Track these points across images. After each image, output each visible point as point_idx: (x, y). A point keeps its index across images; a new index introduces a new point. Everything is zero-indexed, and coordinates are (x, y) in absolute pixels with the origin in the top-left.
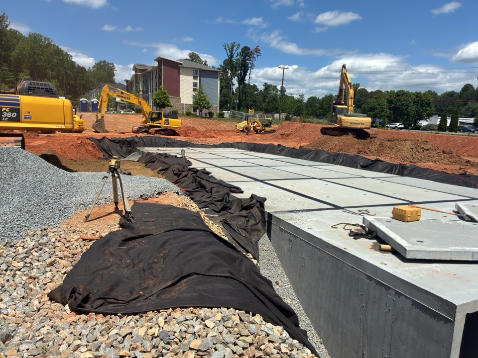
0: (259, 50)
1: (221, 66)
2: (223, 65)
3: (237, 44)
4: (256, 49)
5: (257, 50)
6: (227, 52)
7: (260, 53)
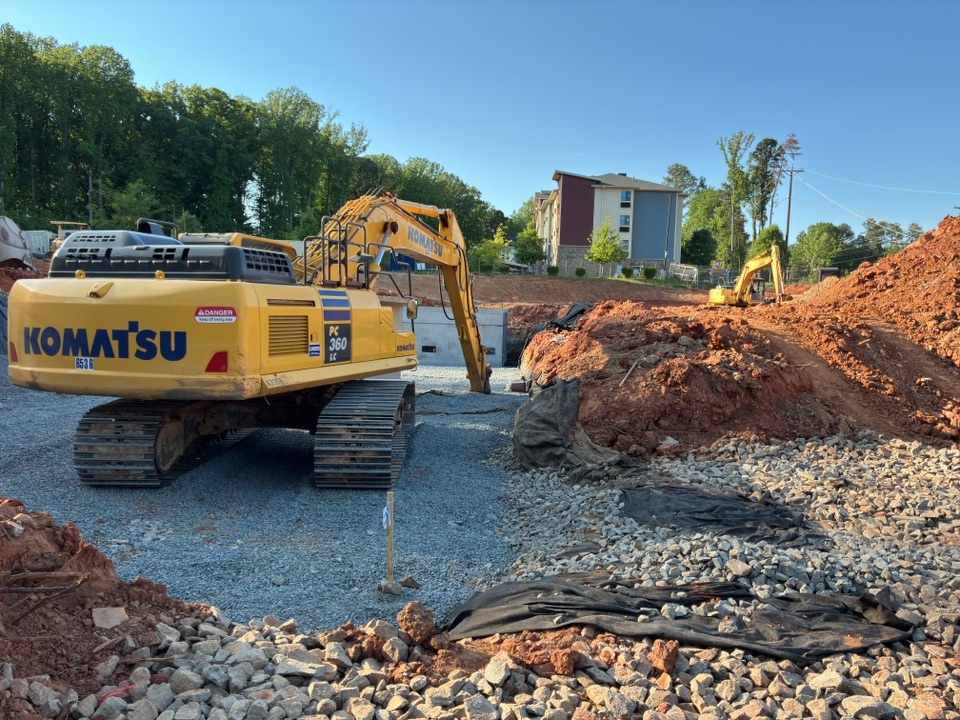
0: (795, 142)
1: (724, 185)
2: (728, 183)
3: (747, 135)
4: (788, 140)
5: (792, 143)
6: (726, 155)
7: (798, 148)
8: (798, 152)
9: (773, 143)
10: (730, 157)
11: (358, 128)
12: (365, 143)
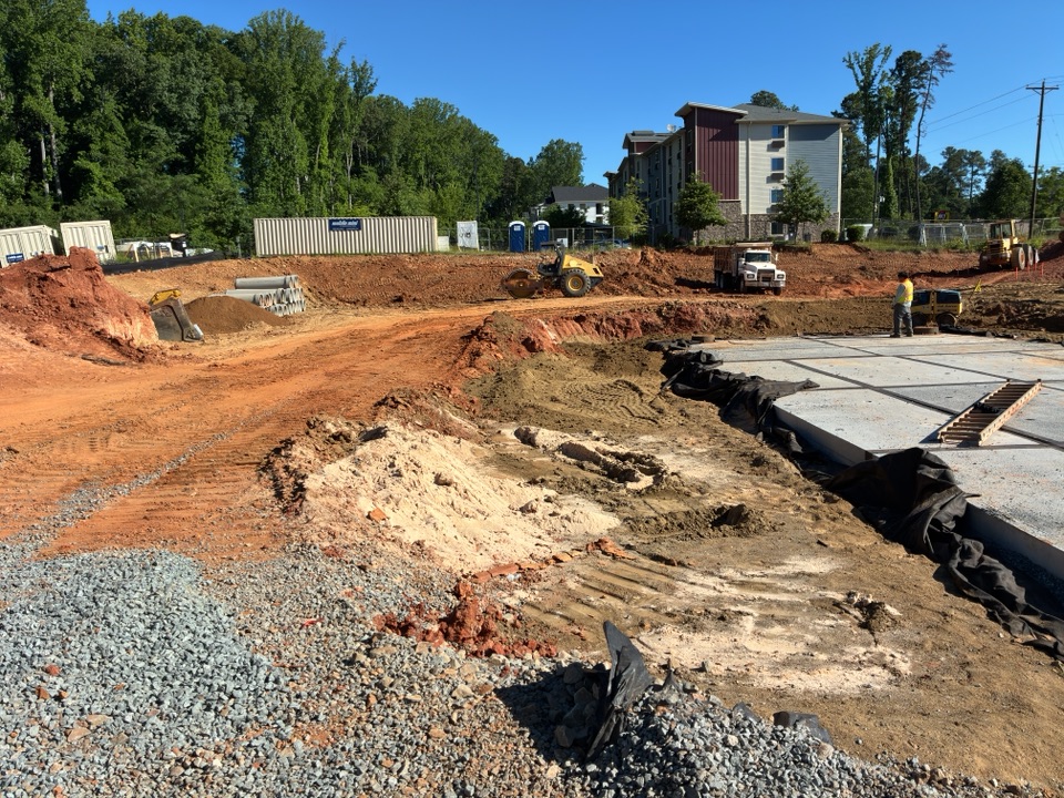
0: (948, 56)
3: (882, 48)
4: (938, 53)
5: (941, 57)
6: (856, 76)
7: (950, 64)
8: (951, 68)
9: (918, 56)
10: (861, 78)
11: (359, 64)
12: (372, 81)
